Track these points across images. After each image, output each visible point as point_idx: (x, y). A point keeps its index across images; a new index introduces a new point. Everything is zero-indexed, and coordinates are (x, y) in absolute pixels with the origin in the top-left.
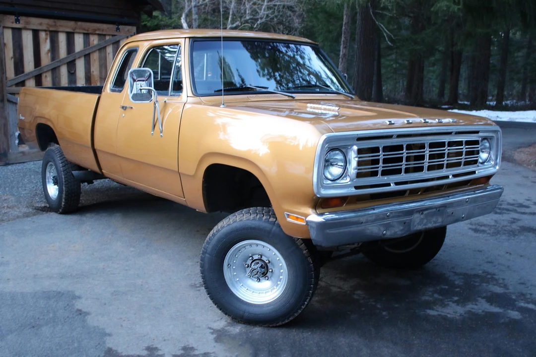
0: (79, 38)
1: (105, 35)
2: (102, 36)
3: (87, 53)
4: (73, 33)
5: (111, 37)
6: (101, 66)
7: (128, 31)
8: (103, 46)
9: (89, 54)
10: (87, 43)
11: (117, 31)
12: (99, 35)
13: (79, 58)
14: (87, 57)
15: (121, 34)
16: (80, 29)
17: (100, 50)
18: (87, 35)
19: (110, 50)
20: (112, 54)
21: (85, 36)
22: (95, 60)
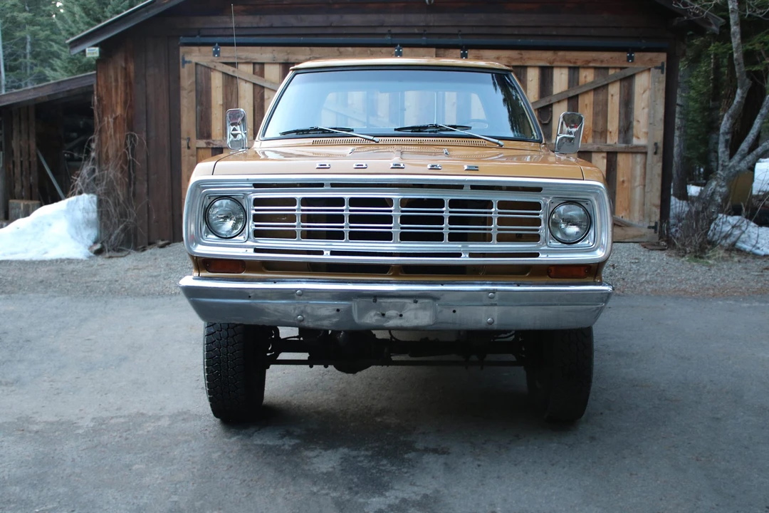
0: (561, 74)
1: (607, 68)
2: (601, 69)
3: (571, 94)
4: (551, 68)
5: (618, 71)
6: (596, 114)
7: (651, 60)
8: (600, 85)
9: (577, 96)
10: (573, 81)
11: (628, 61)
12: (595, 68)
13: (559, 102)
14: (573, 100)
15: (636, 66)
16: (561, 61)
17: (595, 90)
18: (574, 70)
19: (615, 90)
20: (618, 96)
21: (572, 71)
22: (586, 105)
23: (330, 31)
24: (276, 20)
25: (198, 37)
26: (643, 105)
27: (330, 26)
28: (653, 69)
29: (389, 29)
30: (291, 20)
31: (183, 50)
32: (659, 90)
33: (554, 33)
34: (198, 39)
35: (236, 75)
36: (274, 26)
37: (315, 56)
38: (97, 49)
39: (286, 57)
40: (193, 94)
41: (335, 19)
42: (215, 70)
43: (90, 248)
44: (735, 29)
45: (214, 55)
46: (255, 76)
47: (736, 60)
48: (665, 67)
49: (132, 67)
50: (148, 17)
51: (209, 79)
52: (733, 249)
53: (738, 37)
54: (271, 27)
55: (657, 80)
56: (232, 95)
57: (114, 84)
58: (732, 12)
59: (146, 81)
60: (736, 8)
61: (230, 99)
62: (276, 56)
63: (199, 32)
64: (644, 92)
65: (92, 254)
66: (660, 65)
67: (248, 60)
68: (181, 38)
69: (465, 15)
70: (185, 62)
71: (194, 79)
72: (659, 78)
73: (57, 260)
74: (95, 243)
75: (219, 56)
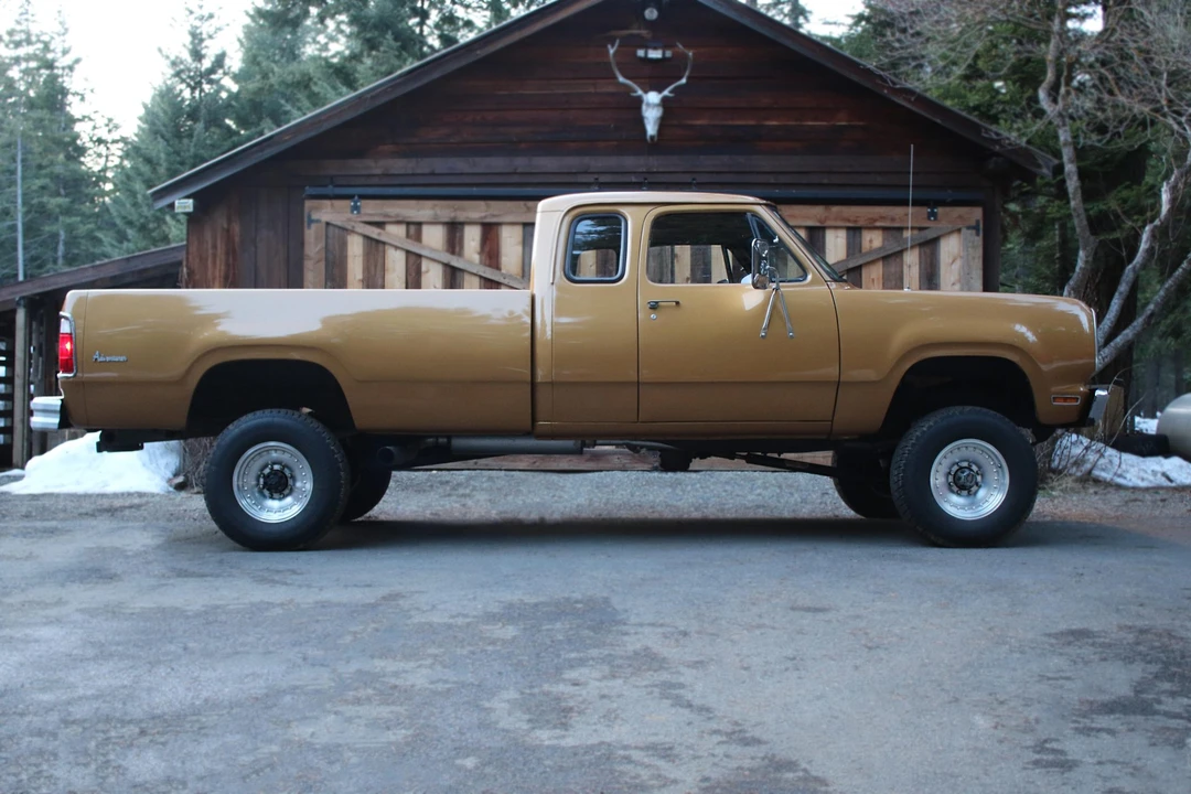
0: (837, 237)
1: (900, 229)
2: (893, 231)
3: (851, 265)
4: (823, 229)
5: (916, 232)
7: (960, 217)
8: (890, 252)
9: (859, 268)
10: (853, 247)
11: (929, 219)
12: (884, 229)
14: (854, 274)
15: (940, 225)
16: (836, 219)
17: (885, 258)
18: (854, 231)
19: (912, 259)
20: (918, 266)
21: (851, 232)
22: (873, 280)
23: (515, 179)
24: (440, 164)
25: (331, 187)
26: (953, 279)
27: (515, 173)
28: (964, 231)
29: (596, 176)
30: (460, 164)
31: (308, 204)
32: (974, 258)
33: (825, 181)
34: (330, 190)
35: (383, 238)
36: (437, 172)
37: (495, 213)
38: (191, 201)
39: (453, 215)
40: (322, 265)
41: (521, 163)
42: (353, 232)
43: (169, 481)
44: (1070, 168)
45: (352, 212)
46: (409, 241)
47: (1075, 210)
48: (981, 226)
49: (236, 228)
50: (263, 158)
51: (344, 245)
52: (1089, 479)
53: (1075, 178)
54: (433, 174)
55: (970, 244)
56: (376, 266)
57: (210, 252)
58: (1065, 144)
59: (256, 247)
60: (1070, 140)
61: (373, 272)
62: (439, 212)
63: (332, 180)
64: (953, 261)
65: (171, 489)
66: (974, 224)
67: (400, 219)
68: (307, 188)
69: (702, 157)
70: (311, 221)
71: (322, 244)
72: (973, 242)
73: (123, 494)
74: (176, 475)
75: (359, 212)
